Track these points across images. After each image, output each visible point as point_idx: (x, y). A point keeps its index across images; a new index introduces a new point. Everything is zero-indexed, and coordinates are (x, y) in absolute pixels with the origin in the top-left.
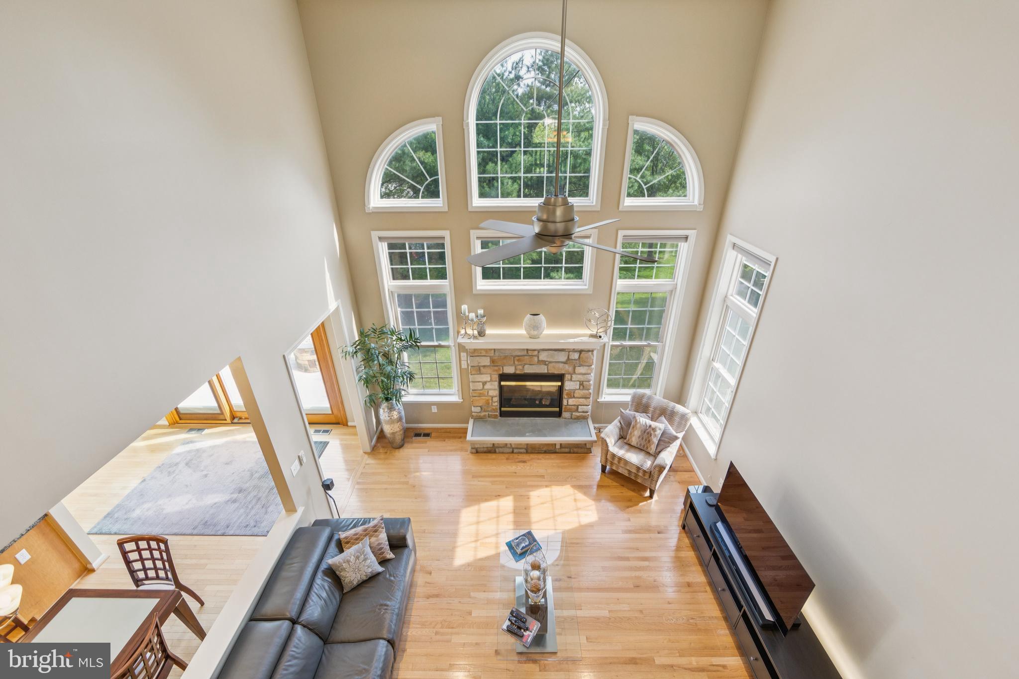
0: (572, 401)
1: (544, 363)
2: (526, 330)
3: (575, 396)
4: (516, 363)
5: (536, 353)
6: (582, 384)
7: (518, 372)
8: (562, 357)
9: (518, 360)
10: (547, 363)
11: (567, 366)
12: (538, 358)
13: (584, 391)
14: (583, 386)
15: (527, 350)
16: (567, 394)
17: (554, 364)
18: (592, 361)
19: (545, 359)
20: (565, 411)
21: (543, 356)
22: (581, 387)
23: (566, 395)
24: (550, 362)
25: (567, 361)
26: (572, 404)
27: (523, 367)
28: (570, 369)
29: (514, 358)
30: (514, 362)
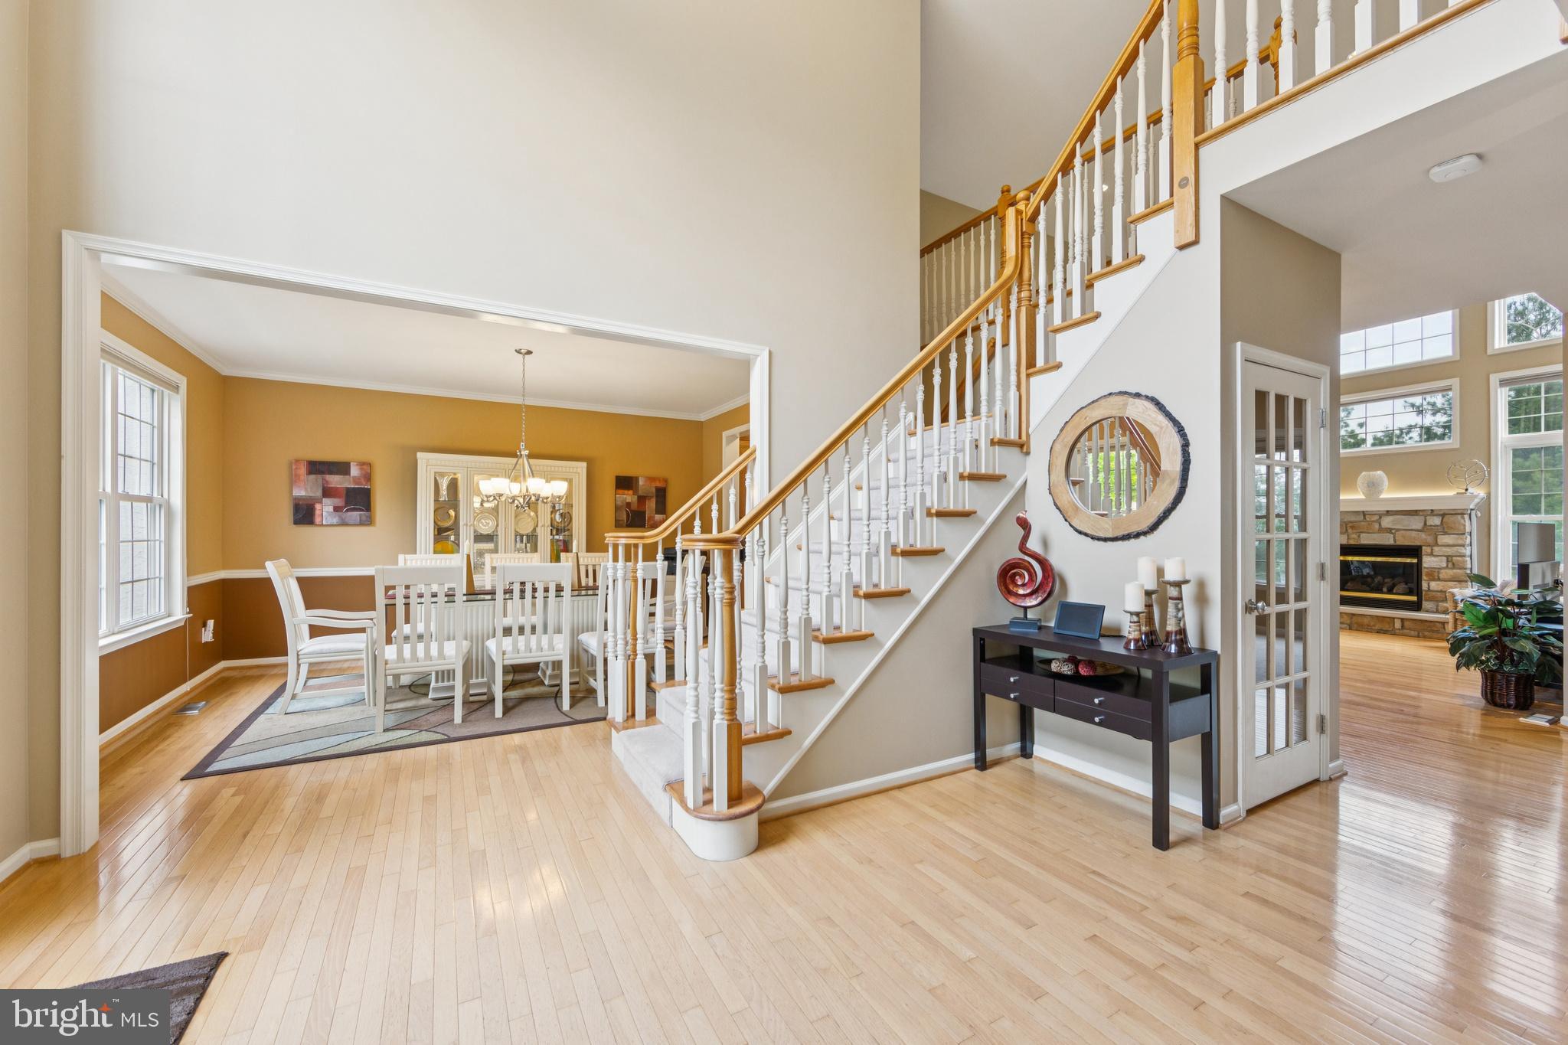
0: (1434, 585)
1: (1389, 530)
2: (1363, 493)
3: (1441, 576)
4: (1350, 531)
5: (1376, 518)
6: (1449, 558)
7: (1352, 542)
8: (1416, 523)
9: (1352, 527)
10: (1393, 531)
11: (1423, 535)
12: (1380, 524)
13: (1455, 571)
14: (1453, 564)
15: (1364, 513)
16: (1428, 574)
17: (1402, 532)
18: (1462, 527)
19: (1390, 526)
20: (1426, 600)
21: (1387, 522)
22: (1450, 565)
23: (1426, 575)
24: (1398, 530)
25: (1423, 528)
26: (1436, 589)
27: (1359, 536)
28: (1430, 539)
29: (1346, 525)
30: (1347, 530)
